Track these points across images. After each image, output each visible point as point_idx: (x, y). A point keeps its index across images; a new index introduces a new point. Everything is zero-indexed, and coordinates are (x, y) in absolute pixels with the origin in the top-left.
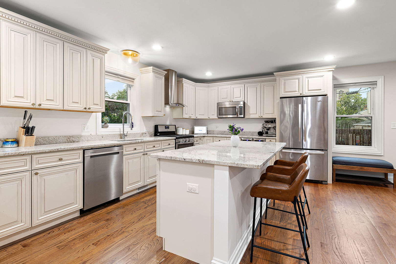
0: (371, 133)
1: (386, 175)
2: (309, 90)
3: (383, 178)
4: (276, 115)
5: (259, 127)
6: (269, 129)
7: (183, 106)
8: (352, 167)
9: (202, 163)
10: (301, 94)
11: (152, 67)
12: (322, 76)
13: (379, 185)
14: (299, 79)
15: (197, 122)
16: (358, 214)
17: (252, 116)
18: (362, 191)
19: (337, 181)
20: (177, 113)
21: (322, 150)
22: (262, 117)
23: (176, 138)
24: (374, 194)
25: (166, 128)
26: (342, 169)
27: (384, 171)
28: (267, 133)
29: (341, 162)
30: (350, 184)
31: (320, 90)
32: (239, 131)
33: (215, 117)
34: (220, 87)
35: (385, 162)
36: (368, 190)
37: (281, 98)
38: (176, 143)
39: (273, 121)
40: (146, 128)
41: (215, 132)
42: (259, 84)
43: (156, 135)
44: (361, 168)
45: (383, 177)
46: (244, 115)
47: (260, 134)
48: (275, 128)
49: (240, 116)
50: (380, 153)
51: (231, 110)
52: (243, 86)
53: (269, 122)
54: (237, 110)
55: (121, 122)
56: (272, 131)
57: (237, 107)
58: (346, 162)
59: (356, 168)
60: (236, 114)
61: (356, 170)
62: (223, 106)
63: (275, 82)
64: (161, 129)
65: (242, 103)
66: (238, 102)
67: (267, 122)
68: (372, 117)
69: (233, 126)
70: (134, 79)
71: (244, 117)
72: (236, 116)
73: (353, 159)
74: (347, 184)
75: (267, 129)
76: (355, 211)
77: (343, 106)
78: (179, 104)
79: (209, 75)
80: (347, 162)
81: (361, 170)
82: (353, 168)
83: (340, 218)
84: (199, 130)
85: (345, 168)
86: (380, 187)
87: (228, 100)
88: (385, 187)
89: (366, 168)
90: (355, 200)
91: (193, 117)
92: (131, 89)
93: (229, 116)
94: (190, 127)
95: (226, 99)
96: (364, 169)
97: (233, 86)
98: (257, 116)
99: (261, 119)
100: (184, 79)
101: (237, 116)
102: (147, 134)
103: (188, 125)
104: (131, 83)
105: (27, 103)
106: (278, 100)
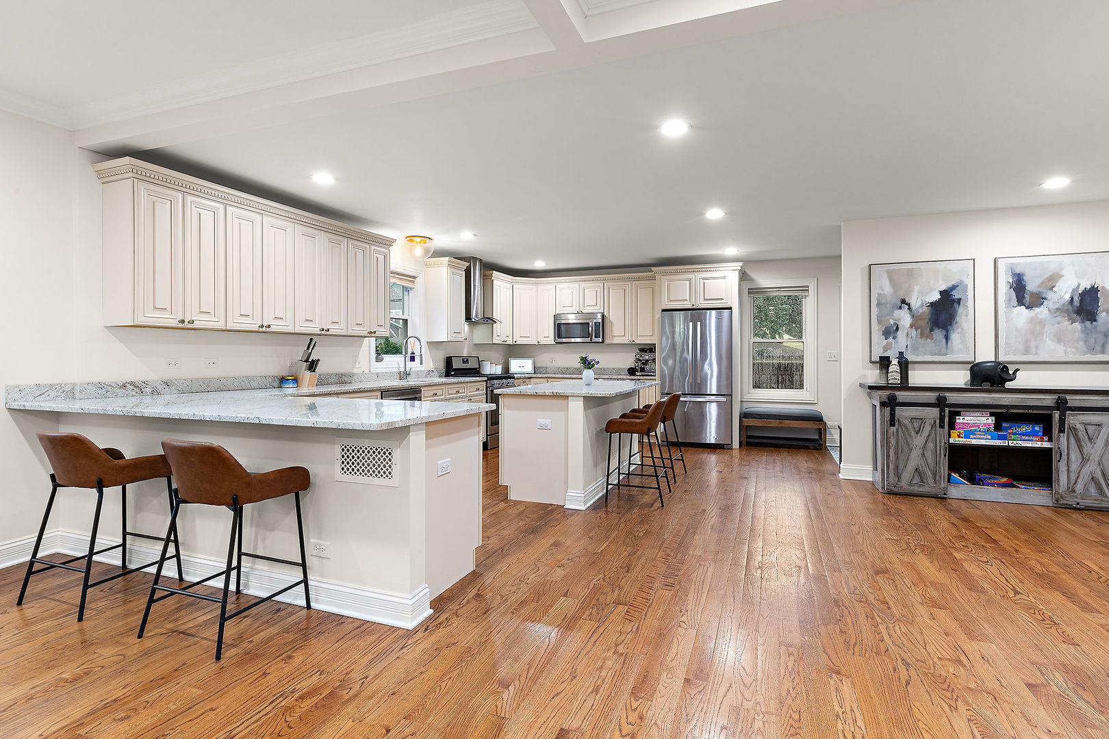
0: (802, 368)
1: (820, 433)
2: (705, 300)
3: (817, 439)
4: (654, 339)
5: (628, 360)
6: (645, 363)
7: (492, 322)
8: (769, 421)
9: (555, 396)
10: (693, 305)
11: (447, 258)
12: (724, 278)
14: (690, 280)
15: (514, 350)
17: (616, 341)
19: (749, 444)
20: (480, 335)
21: (724, 395)
22: (634, 341)
23: (488, 379)
25: (464, 362)
26: (755, 426)
27: (809, 424)
28: (642, 370)
29: (753, 414)
30: (767, 448)
31: (722, 299)
32: (593, 365)
33: (550, 340)
34: (559, 288)
37: (663, 310)
38: (487, 387)
39: (651, 349)
40: (433, 361)
41: (549, 371)
42: (629, 283)
43: (448, 375)
44: (780, 423)
46: (603, 338)
47: (632, 371)
48: (654, 360)
49: (597, 340)
50: (811, 399)
51: (578, 330)
52: (602, 285)
53: (646, 351)
54: (590, 329)
55: (401, 353)
56: (650, 365)
57: (591, 324)
58: (761, 415)
59: (774, 423)
60: (589, 335)
61: (774, 425)
62: (563, 322)
63: (653, 282)
64: (457, 364)
65: (599, 316)
66: (593, 315)
67: (642, 350)
68: (803, 343)
69: (585, 358)
70: (415, 278)
71: (603, 342)
72: (588, 340)
75: (642, 363)
78: (489, 320)
79: (540, 265)
80: (763, 415)
81: (781, 426)
82: (770, 423)
84: (519, 366)
85: (759, 424)
87: (574, 310)
88: (812, 450)
89: (785, 422)
91: (510, 342)
92: (410, 294)
93: (573, 340)
94: (502, 361)
95: (571, 308)
97: (583, 285)
98: (625, 340)
99: (632, 345)
100: (494, 272)
101: (591, 339)
102: (435, 372)
103: (497, 355)
104: (409, 285)
105: (314, 328)
106: (658, 315)
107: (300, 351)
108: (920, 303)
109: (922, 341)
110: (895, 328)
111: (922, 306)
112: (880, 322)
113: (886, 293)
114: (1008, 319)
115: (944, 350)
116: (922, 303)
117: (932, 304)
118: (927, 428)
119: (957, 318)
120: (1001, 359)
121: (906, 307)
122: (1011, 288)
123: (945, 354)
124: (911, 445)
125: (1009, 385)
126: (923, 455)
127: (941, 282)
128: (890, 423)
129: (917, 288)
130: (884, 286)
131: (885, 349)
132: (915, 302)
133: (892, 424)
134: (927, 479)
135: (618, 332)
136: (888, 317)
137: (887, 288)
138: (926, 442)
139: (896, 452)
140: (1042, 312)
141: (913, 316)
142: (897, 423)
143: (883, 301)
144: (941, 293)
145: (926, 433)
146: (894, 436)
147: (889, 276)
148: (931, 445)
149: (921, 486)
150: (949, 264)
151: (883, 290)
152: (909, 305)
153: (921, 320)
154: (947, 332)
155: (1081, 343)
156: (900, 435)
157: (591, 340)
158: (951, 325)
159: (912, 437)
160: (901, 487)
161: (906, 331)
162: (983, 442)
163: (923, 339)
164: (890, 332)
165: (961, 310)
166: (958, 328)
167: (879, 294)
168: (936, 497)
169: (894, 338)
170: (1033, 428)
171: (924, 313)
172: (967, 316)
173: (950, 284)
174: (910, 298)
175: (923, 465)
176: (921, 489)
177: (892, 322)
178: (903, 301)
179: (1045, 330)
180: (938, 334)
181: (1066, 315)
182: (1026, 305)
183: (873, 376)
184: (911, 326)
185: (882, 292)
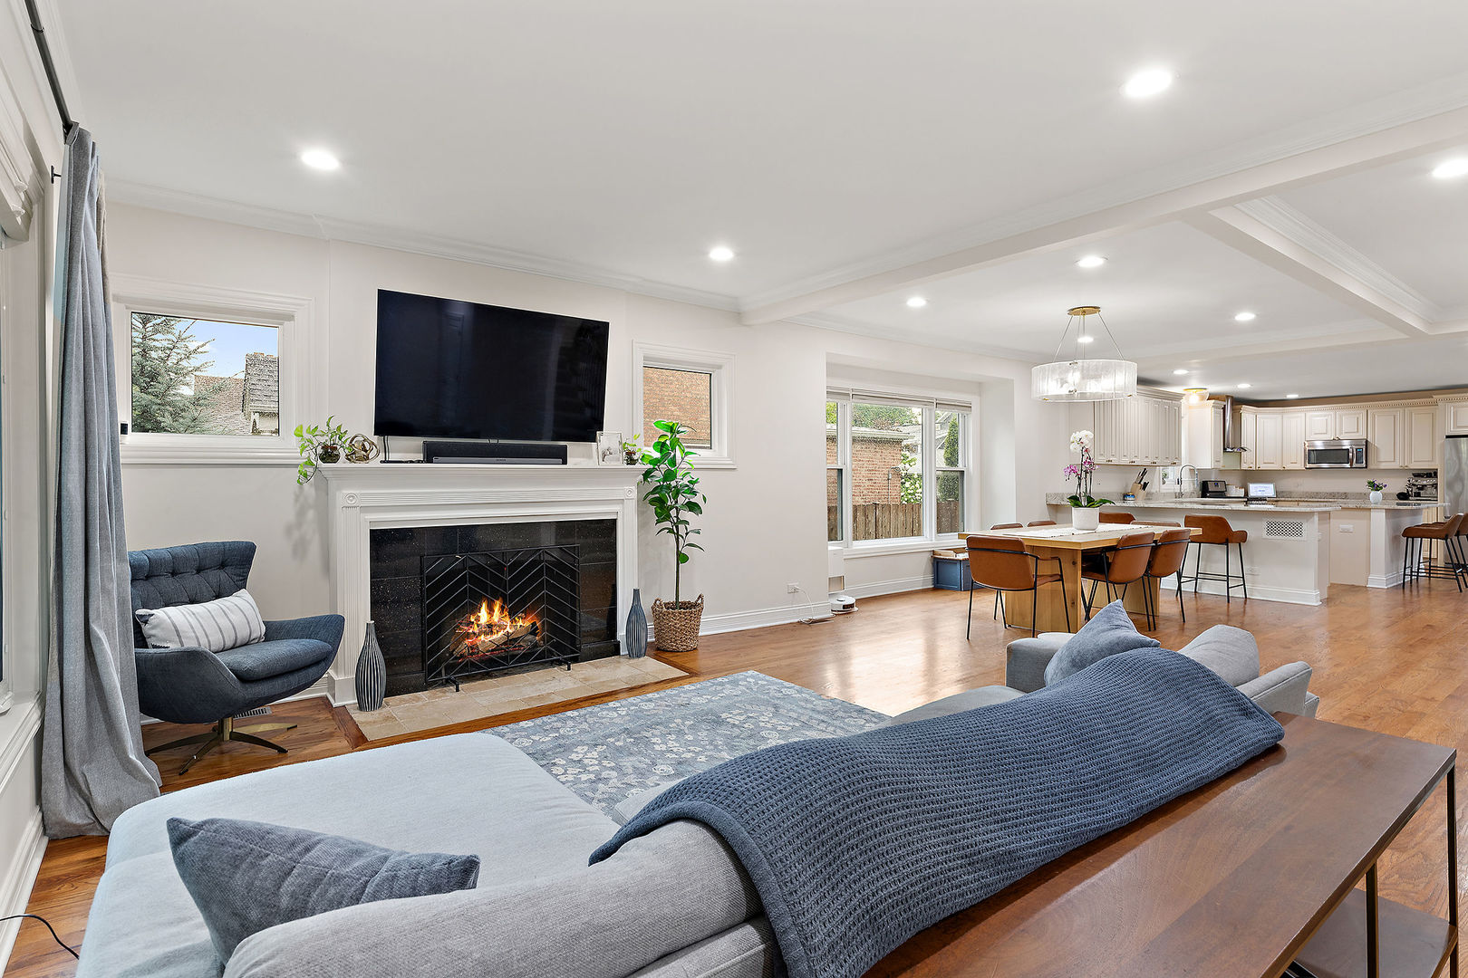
4: (1435, 465)
5: (1400, 485)
6: (1423, 488)
7: (1241, 450)
11: (1212, 401)
15: (1256, 475)
17: (1383, 466)
20: (1232, 462)
22: (1407, 466)
25: (1215, 485)
28: (1418, 495)
33: (1300, 466)
34: (1309, 414)
37: (1447, 437)
39: (1432, 474)
41: (1293, 494)
42: (1401, 410)
43: (1204, 496)
46: (1366, 463)
47: (1403, 496)
48: (1435, 486)
49: (1358, 465)
53: (1423, 477)
54: (1351, 454)
56: (1430, 490)
57: (1350, 450)
60: (1347, 461)
63: (1434, 409)
64: (1210, 487)
65: (1361, 442)
66: (1354, 441)
67: (1417, 476)
71: (1367, 466)
72: (1347, 465)
75: (1418, 488)
78: (1239, 448)
79: (1291, 397)
84: (1259, 490)
87: (1329, 437)
91: (1254, 468)
93: (1327, 466)
95: (1324, 435)
97: (1338, 412)
98: (1396, 465)
99: (1403, 470)
100: (1245, 404)
102: (1195, 494)
103: (1241, 480)
106: (1440, 440)
107: (1135, 477)
135: (1385, 456)
157: (1351, 465)
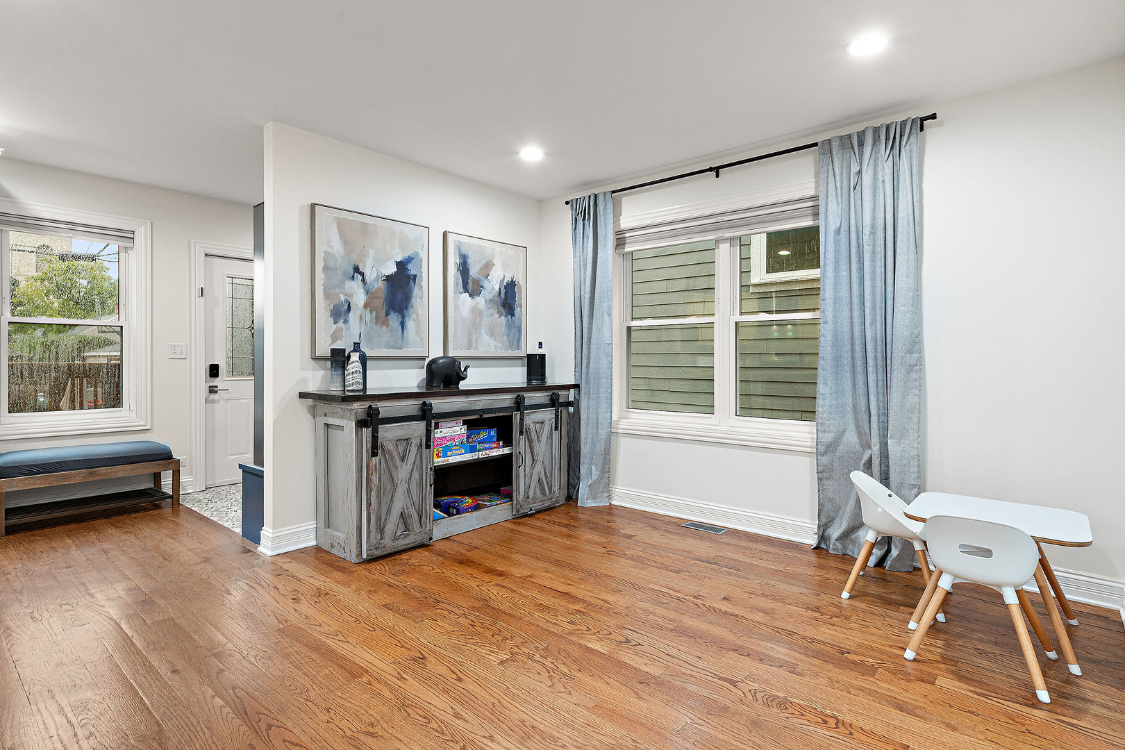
0: (119, 372)
1: (157, 478)
3: (151, 489)
8: (63, 475)
13: (137, 509)
16: (71, 608)
18: (92, 536)
19: (11, 530)
24: (124, 537)
26: (30, 487)
27: (149, 468)
29: (25, 466)
30: (59, 529)
35: (153, 445)
36: (109, 529)
44: (91, 473)
45: (150, 485)
50: (142, 423)
58: (42, 465)
59: (75, 477)
61: (76, 480)
68: (122, 327)
73: (68, 450)
74: (47, 531)
76: (64, 602)
77: (51, 297)
80: (47, 464)
81: (91, 479)
82: (65, 478)
83: (9, 645)
85: (40, 484)
86: (141, 514)
88: (152, 510)
89: (103, 470)
90: (69, 570)
96: (100, 474)
108: (374, 276)
109: (377, 328)
110: (346, 307)
111: (377, 279)
112: (327, 296)
113: (335, 253)
114: (456, 307)
115: (400, 342)
116: (378, 276)
117: (389, 279)
118: (414, 450)
119: (413, 300)
120: (452, 353)
121: (360, 277)
122: (458, 270)
123: (401, 348)
124: (396, 481)
125: (463, 385)
126: (409, 490)
127: (397, 250)
128: (372, 452)
129: (372, 253)
130: (330, 241)
131: (334, 338)
132: (370, 275)
133: (374, 454)
134: (412, 525)
136: (338, 290)
137: (337, 247)
138: (412, 471)
139: (379, 497)
140: (480, 301)
141: (367, 292)
142: (380, 451)
143: (332, 265)
144: (398, 264)
145: (411, 459)
146: (376, 471)
147: (339, 228)
148: (416, 475)
149: (406, 536)
150: (407, 228)
151: (331, 247)
152: (362, 274)
153: (376, 298)
154: (403, 317)
155: (505, 338)
156: (382, 468)
158: (407, 309)
159: (396, 467)
160: (385, 547)
161: (359, 313)
162: (458, 459)
163: (378, 326)
164: (341, 312)
165: (416, 290)
166: (414, 313)
167: (327, 253)
168: (422, 546)
169: (346, 322)
170: (489, 432)
171: (379, 289)
172: (421, 299)
173: (406, 255)
174: (364, 266)
175: (409, 506)
176: (407, 541)
177: (342, 298)
178: (357, 269)
179: (483, 322)
180: (394, 319)
181: (496, 307)
182: (470, 291)
183: (318, 379)
184: (366, 306)
185: (329, 250)
